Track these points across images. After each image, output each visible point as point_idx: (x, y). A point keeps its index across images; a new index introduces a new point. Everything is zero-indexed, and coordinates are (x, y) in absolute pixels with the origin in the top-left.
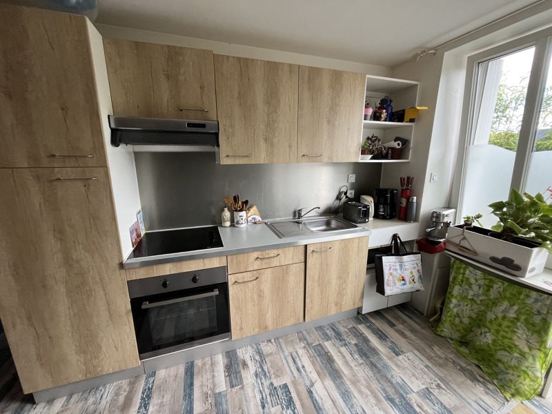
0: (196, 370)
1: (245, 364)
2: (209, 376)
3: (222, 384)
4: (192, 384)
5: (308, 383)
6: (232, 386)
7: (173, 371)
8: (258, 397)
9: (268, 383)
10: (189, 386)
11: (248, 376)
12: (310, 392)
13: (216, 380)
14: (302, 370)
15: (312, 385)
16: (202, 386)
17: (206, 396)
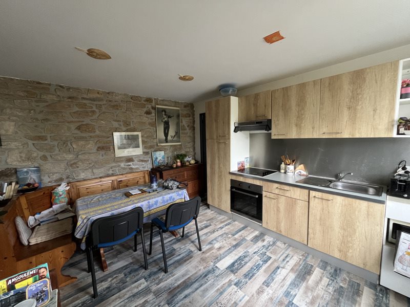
0: (246, 229)
1: (264, 241)
2: (248, 233)
3: (249, 238)
4: (241, 231)
5: (281, 266)
6: (251, 241)
7: (240, 224)
8: (256, 250)
9: (265, 251)
10: (240, 231)
11: (260, 244)
12: (278, 268)
13: (249, 236)
14: (285, 262)
15: (283, 268)
16: (243, 233)
17: (242, 236)
